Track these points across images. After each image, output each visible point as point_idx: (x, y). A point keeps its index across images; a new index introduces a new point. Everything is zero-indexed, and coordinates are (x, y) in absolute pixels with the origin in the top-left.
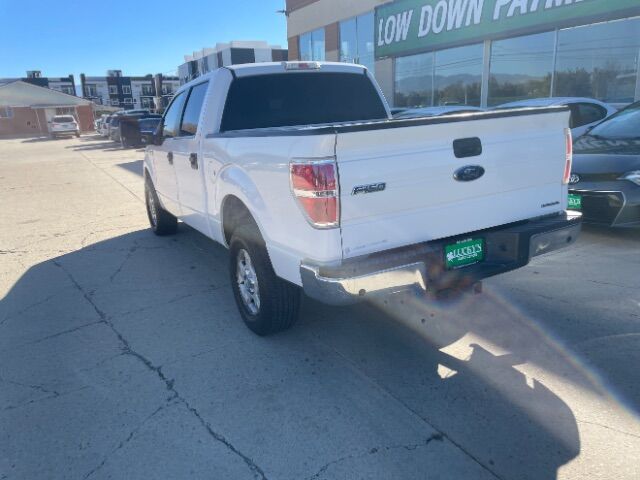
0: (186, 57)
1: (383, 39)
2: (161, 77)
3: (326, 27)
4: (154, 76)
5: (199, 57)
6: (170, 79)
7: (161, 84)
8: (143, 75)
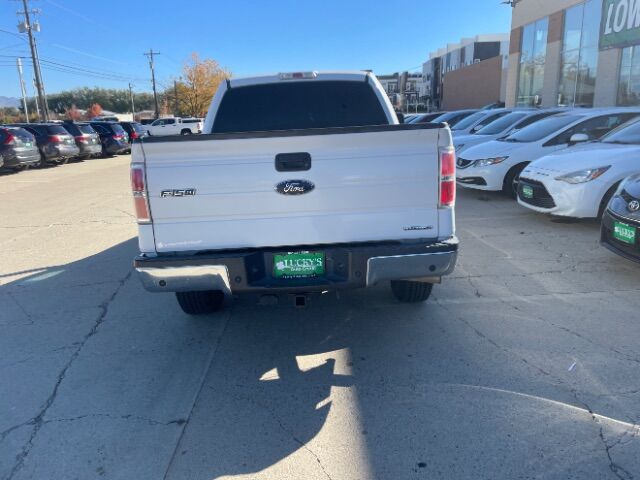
0: (431, 55)
1: (611, 26)
2: (407, 75)
3: (551, 16)
4: (400, 74)
5: (443, 54)
6: (415, 76)
7: (406, 81)
8: (391, 73)
